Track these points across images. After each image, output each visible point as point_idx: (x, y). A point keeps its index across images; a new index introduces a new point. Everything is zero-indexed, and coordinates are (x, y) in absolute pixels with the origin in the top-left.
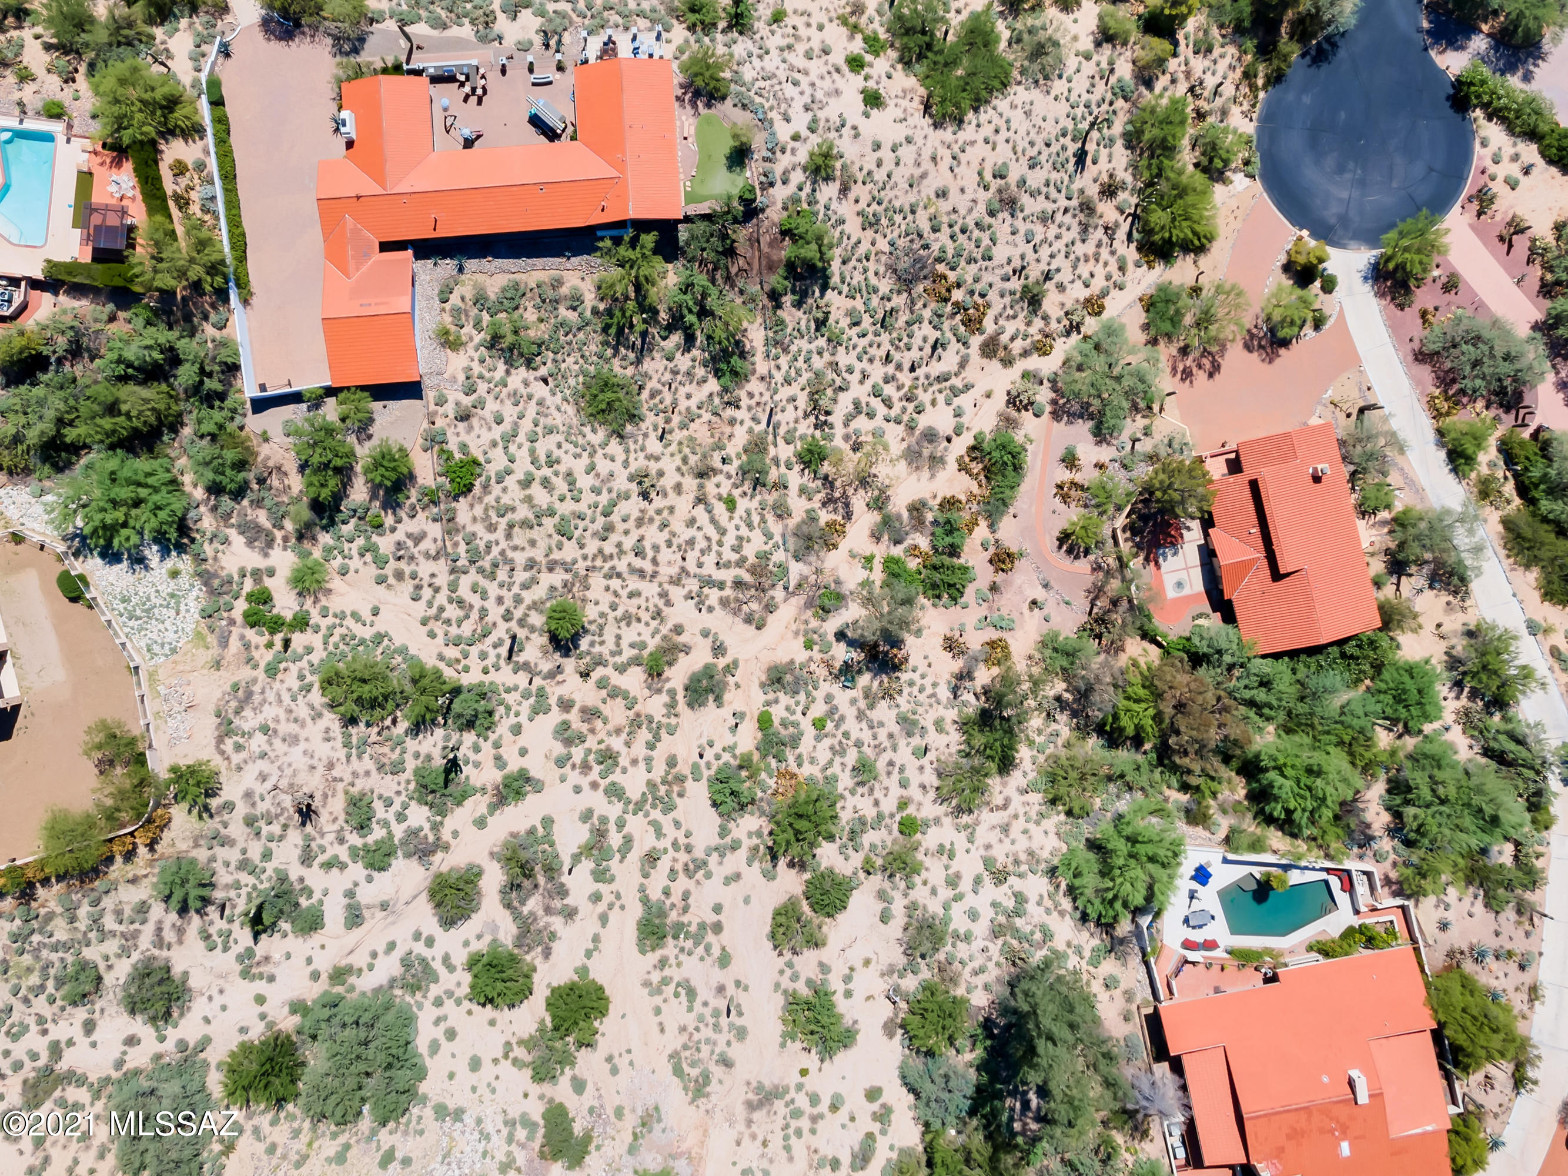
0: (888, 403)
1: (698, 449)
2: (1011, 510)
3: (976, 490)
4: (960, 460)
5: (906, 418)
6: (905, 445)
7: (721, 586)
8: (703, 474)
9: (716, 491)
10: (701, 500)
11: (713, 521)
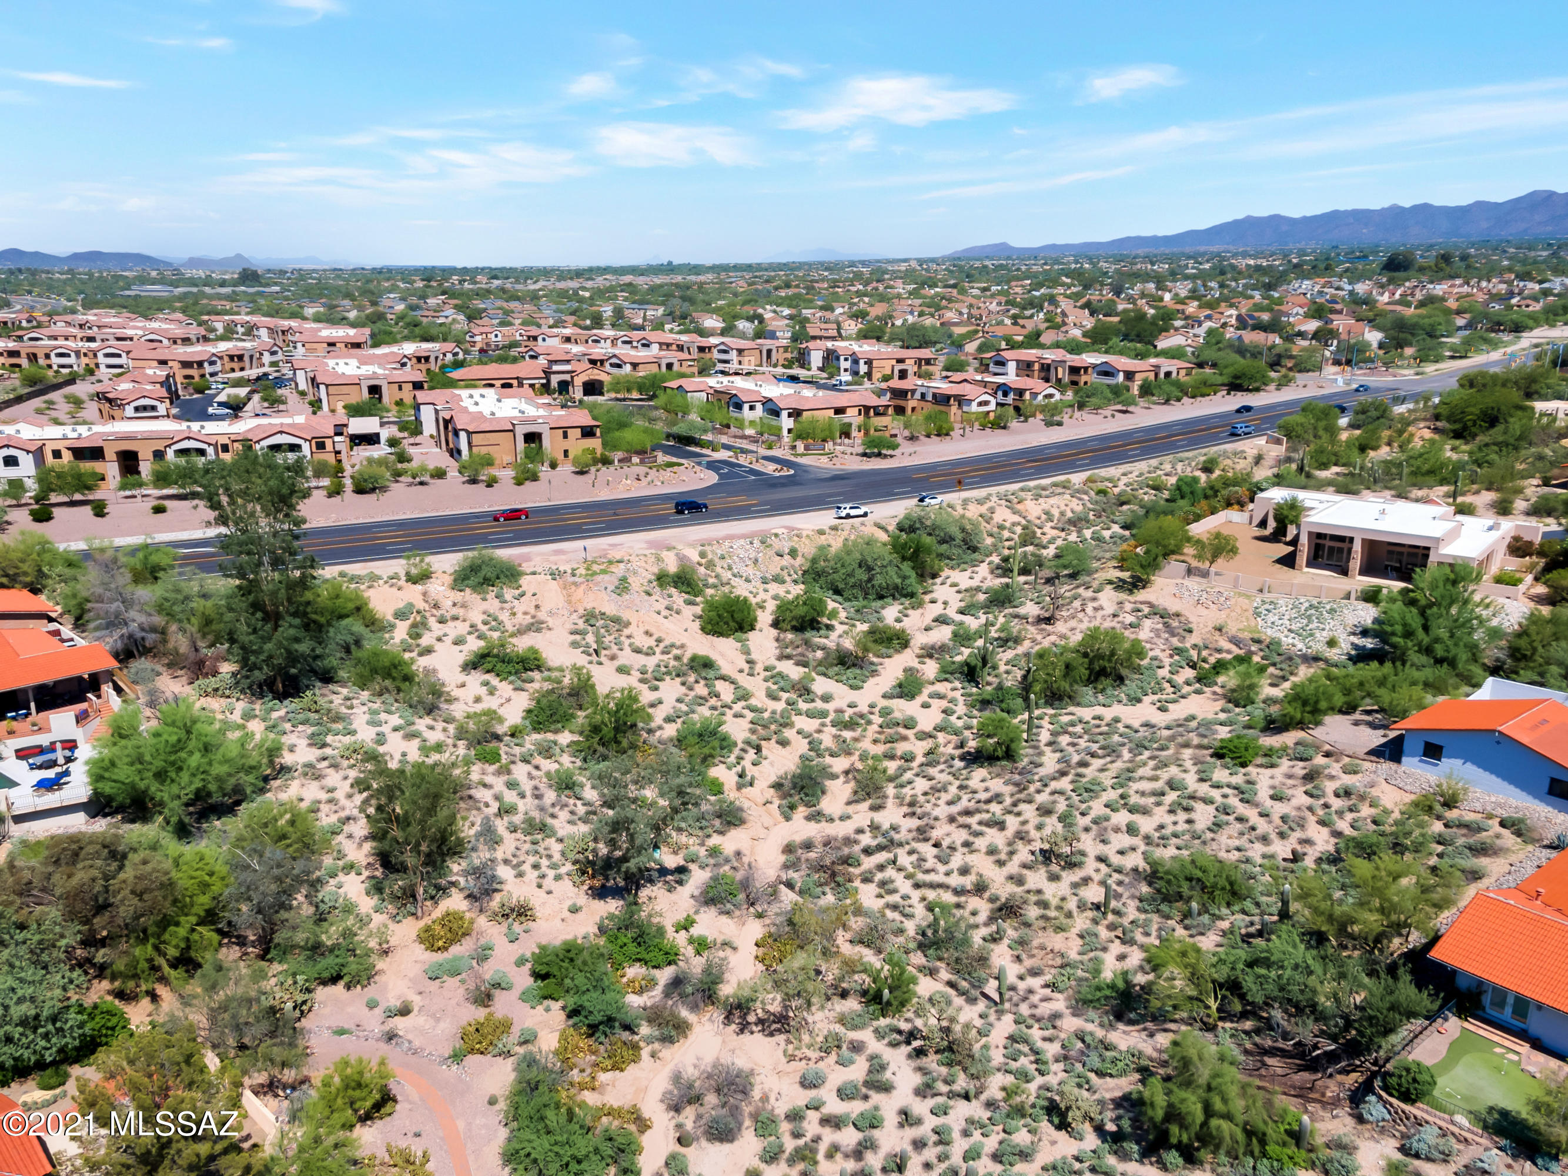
0: (833, 1122)
1: (1041, 923)
2: (502, 1105)
3: (590, 1098)
4: (644, 1125)
5: (785, 1127)
6: (756, 1094)
7: (867, 851)
8: (1007, 910)
9: (970, 907)
10: (980, 889)
11: (941, 886)
